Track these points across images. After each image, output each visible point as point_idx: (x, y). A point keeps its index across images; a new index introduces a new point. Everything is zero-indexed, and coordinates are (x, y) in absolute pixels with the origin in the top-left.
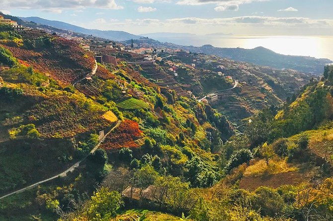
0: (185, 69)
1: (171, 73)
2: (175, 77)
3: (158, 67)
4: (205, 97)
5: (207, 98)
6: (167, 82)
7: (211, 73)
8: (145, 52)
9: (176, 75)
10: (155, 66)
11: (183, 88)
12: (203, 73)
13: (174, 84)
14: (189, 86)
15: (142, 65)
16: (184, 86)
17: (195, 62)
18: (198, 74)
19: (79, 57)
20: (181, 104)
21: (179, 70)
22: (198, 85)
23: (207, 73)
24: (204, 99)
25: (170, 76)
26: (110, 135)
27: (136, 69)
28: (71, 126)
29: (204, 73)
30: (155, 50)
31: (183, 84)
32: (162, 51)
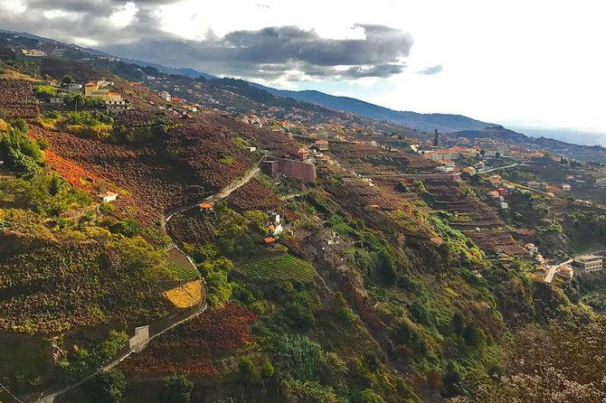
0: (527, 196)
1: (493, 202)
2: (501, 211)
3: (464, 187)
4: (571, 260)
5: (573, 264)
6: (478, 220)
7: (592, 208)
8: (461, 155)
9: (505, 206)
10: (458, 185)
11: (516, 236)
12: (571, 207)
13: (496, 226)
14: (533, 232)
15: (427, 182)
16: (518, 231)
17: (571, 180)
18: (559, 207)
19: (209, 162)
20: (463, 276)
21: (512, 197)
22: (555, 232)
23: (582, 207)
24: (566, 266)
25: (490, 209)
26: (160, 339)
27: (414, 188)
28: (71, 308)
29: (577, 207)
30: (482, 153)
31: (517, 227)
32: (498, 154)
